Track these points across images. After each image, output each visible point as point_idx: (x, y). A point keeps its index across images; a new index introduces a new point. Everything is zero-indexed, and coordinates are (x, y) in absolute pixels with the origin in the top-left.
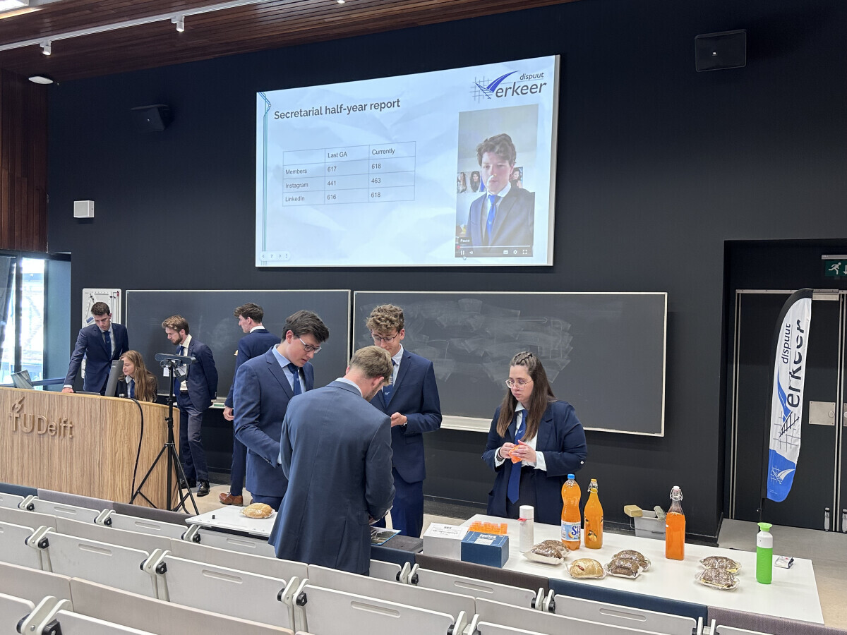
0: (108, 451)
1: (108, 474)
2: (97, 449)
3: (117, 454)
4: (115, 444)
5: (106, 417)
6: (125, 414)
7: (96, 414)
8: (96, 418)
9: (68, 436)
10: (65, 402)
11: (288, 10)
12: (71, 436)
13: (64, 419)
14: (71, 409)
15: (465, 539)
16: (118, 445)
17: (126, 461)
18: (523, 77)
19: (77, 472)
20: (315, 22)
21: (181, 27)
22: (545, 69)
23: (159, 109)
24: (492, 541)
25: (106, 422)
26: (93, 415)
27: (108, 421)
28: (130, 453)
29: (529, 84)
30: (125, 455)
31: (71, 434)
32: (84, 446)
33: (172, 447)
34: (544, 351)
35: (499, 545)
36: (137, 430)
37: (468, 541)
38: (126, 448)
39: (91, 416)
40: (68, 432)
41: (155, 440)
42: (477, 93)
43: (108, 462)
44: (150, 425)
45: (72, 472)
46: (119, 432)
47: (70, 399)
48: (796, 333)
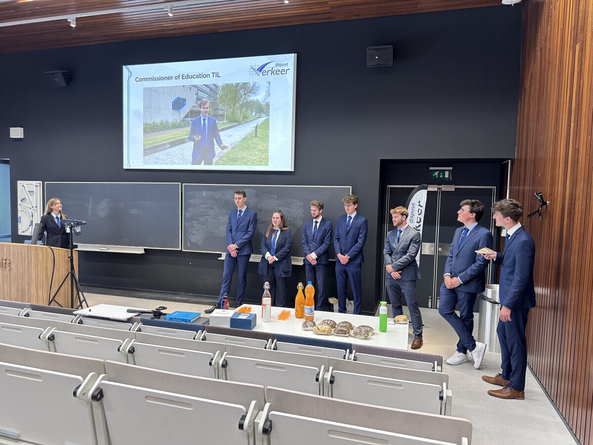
0: (33, 276)
1: (33, 290)
2: (26, 275)
3: (39, 279)
4: (38, 272)
5: (31, 257)
6: (43, 254)
7: (25, 255)
8: (25, 257)
9: (8, 268)
10: (5, 248)
11: (141, 18)
12: (9, 268)
13: (5, 258)
14: (9, 252)
15: (233, 316)
16: (39, 272)
17: (45, 282)
18: (277, 65)
19: (14, 289)
20: (157, 26)
21: (74, 24)
22: (289, 60)
23: (63, 74)
24: (247, 317)
25: (31, 260)
26: (23, 256)
27: (33, 259)
28: (47, 277)
29: (281, 69)
30: (44, 279)
31: (9, 267)
32: (18, 274)
33: (73, 274)
34: (289, 218)
35: (250, 319)
36: (50, 264)
37: (234, 317)
38: (44, 275)
39: (22, 256)
40: (8, 265)
41: (63, 269)
42: (252, 72)
43: (34, 283)
44: (59, 261)
45: (11, 289)
46: (39, 265)
47: (8, 246)
48: (417, 207)
